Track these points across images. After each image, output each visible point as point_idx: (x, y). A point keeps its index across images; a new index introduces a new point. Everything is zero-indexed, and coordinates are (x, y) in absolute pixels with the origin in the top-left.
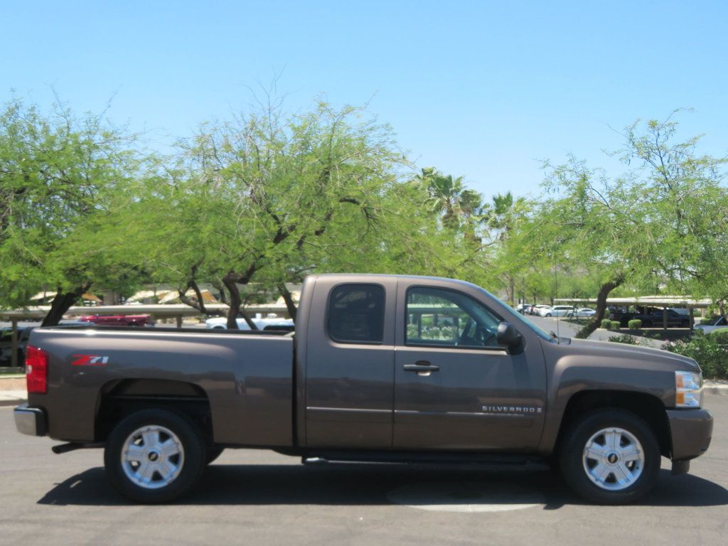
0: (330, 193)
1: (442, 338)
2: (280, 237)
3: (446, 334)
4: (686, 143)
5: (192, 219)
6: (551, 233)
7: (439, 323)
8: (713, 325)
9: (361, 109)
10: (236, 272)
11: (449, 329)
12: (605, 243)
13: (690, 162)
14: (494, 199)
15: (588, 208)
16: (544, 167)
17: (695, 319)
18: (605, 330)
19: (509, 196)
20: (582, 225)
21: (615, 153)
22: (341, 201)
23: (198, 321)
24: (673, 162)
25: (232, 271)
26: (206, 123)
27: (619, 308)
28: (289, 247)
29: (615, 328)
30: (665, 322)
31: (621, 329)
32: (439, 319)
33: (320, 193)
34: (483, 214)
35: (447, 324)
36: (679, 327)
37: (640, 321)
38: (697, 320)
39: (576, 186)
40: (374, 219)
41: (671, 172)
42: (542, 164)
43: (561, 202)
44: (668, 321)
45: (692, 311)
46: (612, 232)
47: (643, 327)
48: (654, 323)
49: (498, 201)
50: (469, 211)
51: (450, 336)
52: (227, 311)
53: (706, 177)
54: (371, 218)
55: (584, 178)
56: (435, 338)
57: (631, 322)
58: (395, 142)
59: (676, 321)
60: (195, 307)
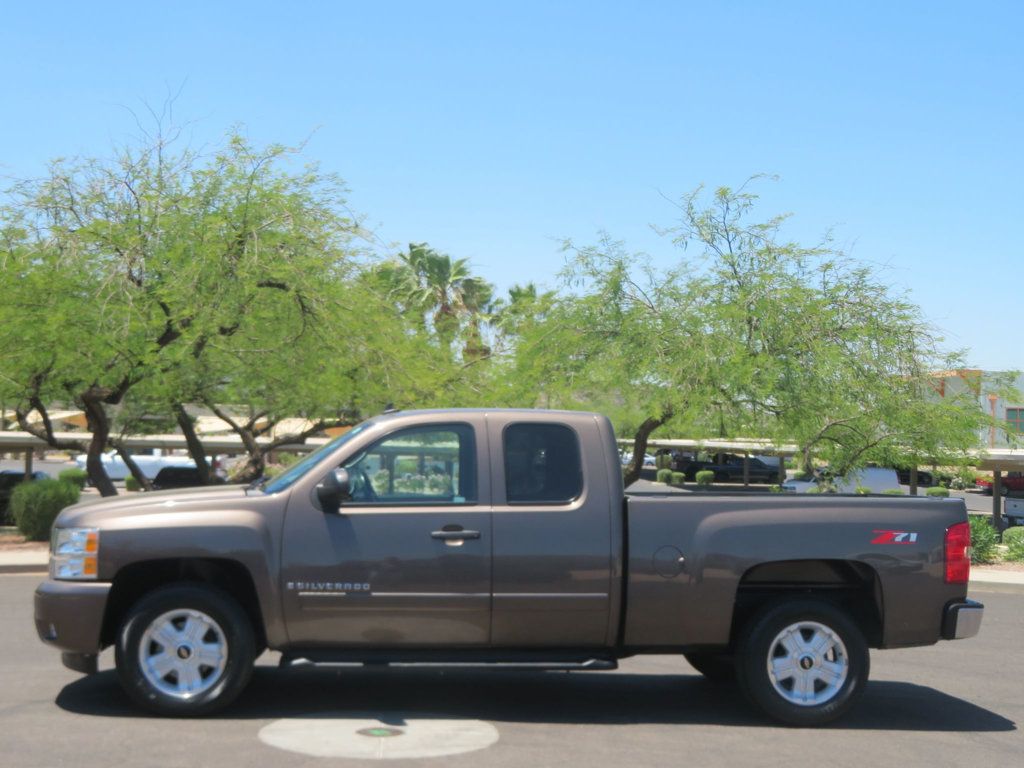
0: (242, 274)
1: (427, 491)
2: (168, 336)
3: (434, 485)
4: (765, 223)
5: (35, 303)
6: (570, 344)
7: (426, 470)
8: (809, 481)
9: (293, 150)
10: (101, 386)
11: (440, 478)
12: (646, 362)
13: (769, 251)
14: (511, 292)
15: (624, 308)
16: (564, 249)
17: (788, 472)
18: (664, 484)
19: (531, 288)
20: (615, 334)
21: (668, 231)
22: (260, 285)
23: (69, 458)
24: (746, 249)
25: (95, 385)
26: (59, 161)
27: (686, 455)
28: (181, 351)
29: (677, 482)
30: (746, 476)
31: (687, 483)
32: (427, 463)
33: (230, 272)
34: (494, 312)
35: (437, 470)
36: (765, 483)
37: (711, 473)
38: (790, 473)
39: (609, 277)
40: (313, 314)
41: (742, 264)
42: (561, 246)
43: (588, 300)
44: (751, 473)
45: (782, 460)
46: (658, 346)
47: (716, 480)
48: (731, 477)
49: (516, 294)
50: (473, 308)
51: (440, 489)
52: (89, 444)
53: (790, 273)
54: (309, 312)
55: (620, 267)
56: (418, 491)
57: (700, 474)
58: (344, 202)
59: (760, 474)
60: (40, 436)
